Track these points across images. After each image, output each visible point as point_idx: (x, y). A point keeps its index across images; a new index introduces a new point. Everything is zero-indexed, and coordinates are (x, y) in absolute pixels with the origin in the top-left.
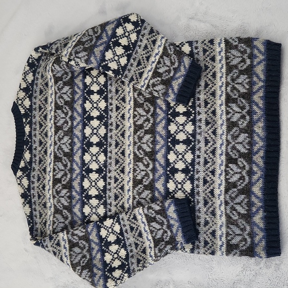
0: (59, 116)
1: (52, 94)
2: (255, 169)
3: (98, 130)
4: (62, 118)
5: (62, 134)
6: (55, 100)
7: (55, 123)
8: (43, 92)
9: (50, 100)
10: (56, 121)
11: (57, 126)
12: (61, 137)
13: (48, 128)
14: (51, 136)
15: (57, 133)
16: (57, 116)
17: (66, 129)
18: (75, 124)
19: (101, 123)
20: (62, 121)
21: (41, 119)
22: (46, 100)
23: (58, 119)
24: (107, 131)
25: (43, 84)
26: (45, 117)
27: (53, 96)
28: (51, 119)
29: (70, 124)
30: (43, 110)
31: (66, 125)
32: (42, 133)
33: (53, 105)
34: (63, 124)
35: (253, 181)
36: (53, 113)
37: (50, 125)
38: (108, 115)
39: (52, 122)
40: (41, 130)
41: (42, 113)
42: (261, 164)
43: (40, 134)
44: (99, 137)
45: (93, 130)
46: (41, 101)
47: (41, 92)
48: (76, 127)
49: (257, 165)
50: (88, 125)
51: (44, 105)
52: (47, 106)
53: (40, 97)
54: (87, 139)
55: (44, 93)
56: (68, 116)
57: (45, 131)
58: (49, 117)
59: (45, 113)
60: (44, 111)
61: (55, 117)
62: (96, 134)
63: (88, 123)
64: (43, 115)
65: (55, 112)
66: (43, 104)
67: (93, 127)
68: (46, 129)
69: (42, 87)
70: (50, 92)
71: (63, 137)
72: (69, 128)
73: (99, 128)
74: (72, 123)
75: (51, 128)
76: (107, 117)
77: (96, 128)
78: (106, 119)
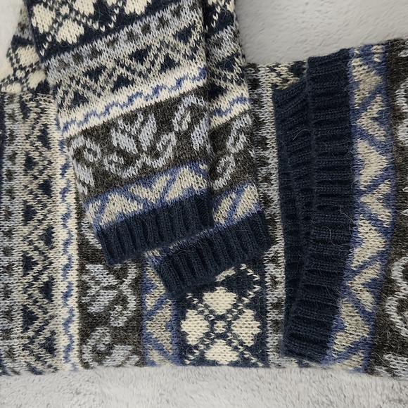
0: (98, 283)
1: (66, 217)
2: (367, 298)
3: (230, 323)
4: (106, 288)
5: (108, 339)
6: (80, 234)
7: (82, 307)
8: (35, 213)
9: (60, 235)
10: (85, 300)
11: (90, 315)
12: (102, 348)
13: (57, 325)
14: (69, 348)
15: (88, 336)
16: (91, 283)
17: (121, 323)
18: (150, 303)
19: (240, 300)
20: (106, 298)
21: (30, 296)
22: (48, 237)
23: (92, 292)
24: (263, 326)
25: (33, 186)
26: (47, 290)
27: (72, 223)
28: (66, 296)
29: (132, 305)
30: (36, 268)
31: (119, 308)
32: (32, 342)
33: (73, 249)
34: (111, 307)
35: (378, 265)
36: (73, 275)
37: (63, 313)
38: (263, 275)
39: (73, 302)
40: (30, 333)
41: (36, 279)
42: (345, 309)
43: (25, 347)
44: (236, 348)
45: (212, 323)
46: (31, 243)
47: (28, 213)
48: (152, 313)
49: (358, 305)
50: (194, 307)
51: (41, 253)
52: (51, 254)
53: (26, 230)
54: (193, 353)
55: (39, 216)
56: (127, 281)
57: (46, 333)
58: (60, 288)
59: (45, 278)
60: (41, 273)
61: (84, 287)
62: (222, 336)
63: (196, 301)
64: (36, 284)
65: (82, 270)
66: (36, 248)
67: (212, 312)
68: (48, 328)
69: (29, 198)
70: (62, 209)
71: (110, 347)
72: (130, 320)
73: (236, 318)
74: (141, 303)
75: (68, 322)
76: (262, 283)
77: (222, 318)
78: (257, 288)
